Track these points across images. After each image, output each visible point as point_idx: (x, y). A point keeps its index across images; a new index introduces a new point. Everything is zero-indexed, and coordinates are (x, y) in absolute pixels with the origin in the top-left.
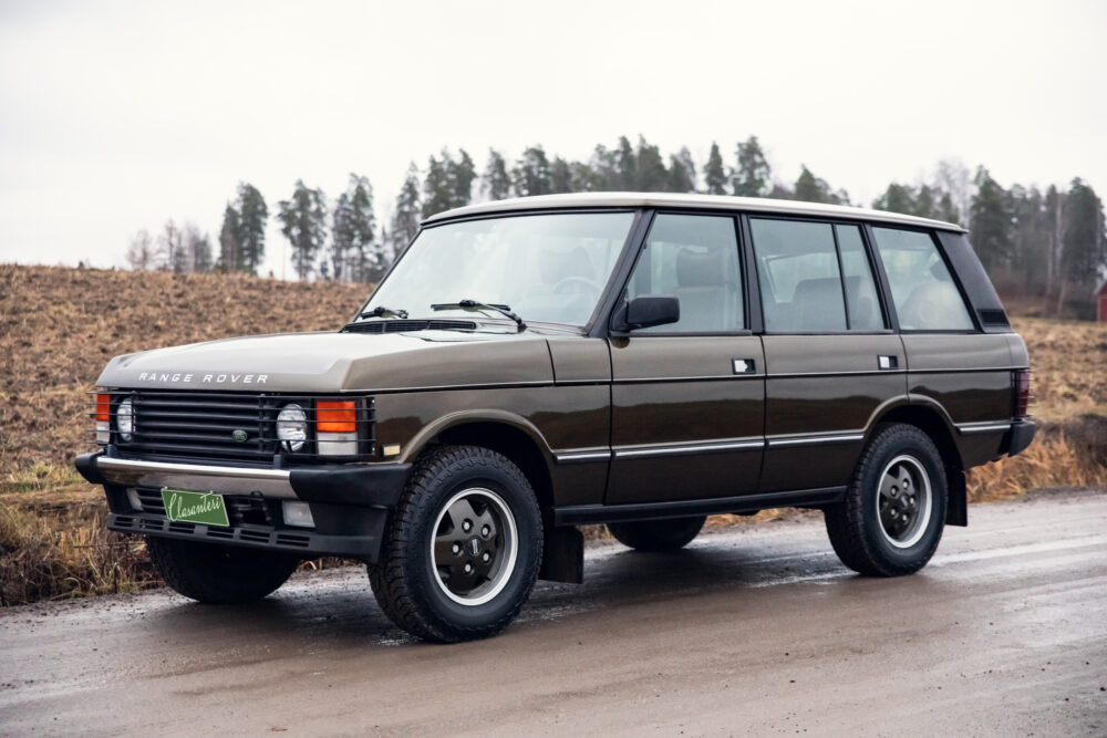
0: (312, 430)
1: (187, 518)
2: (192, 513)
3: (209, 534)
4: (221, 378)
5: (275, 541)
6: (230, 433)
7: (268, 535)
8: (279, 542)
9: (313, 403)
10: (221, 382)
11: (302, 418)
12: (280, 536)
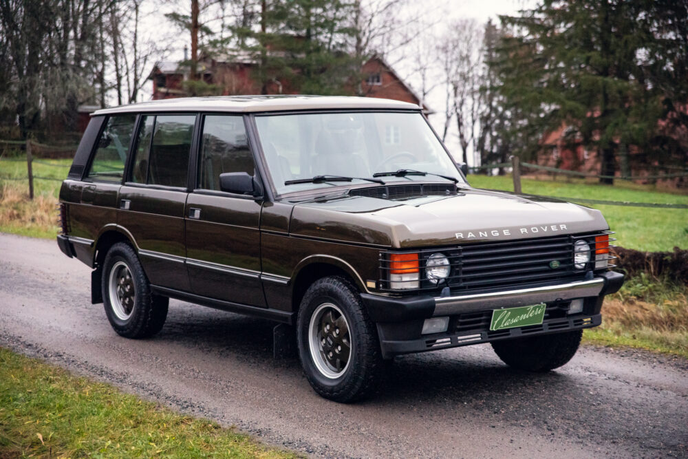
0: (592, 255)
1: (510, 325)
2: (516, 321)
3: (523, 332)
4: (535, 230)
5: (573, 324)
6: (547, 264)
7: (567, 323)
8: (575, 325)
9: (593, 238)
10: (535, 232)
11: (588, 248)
12: (575, 321)
